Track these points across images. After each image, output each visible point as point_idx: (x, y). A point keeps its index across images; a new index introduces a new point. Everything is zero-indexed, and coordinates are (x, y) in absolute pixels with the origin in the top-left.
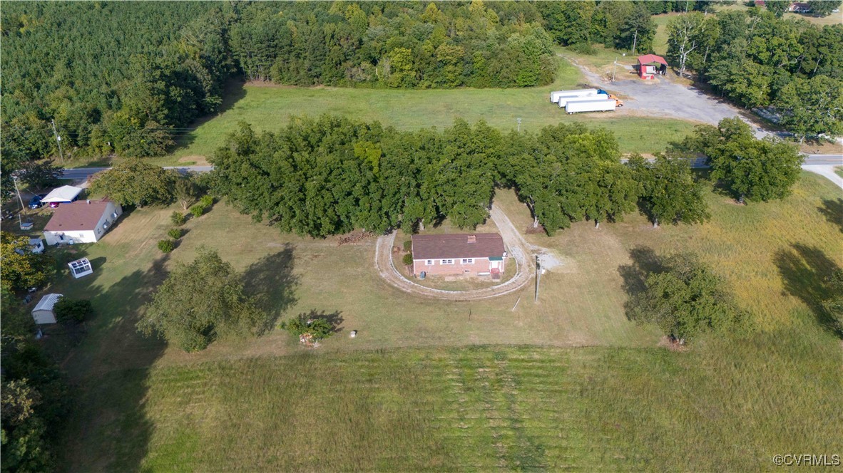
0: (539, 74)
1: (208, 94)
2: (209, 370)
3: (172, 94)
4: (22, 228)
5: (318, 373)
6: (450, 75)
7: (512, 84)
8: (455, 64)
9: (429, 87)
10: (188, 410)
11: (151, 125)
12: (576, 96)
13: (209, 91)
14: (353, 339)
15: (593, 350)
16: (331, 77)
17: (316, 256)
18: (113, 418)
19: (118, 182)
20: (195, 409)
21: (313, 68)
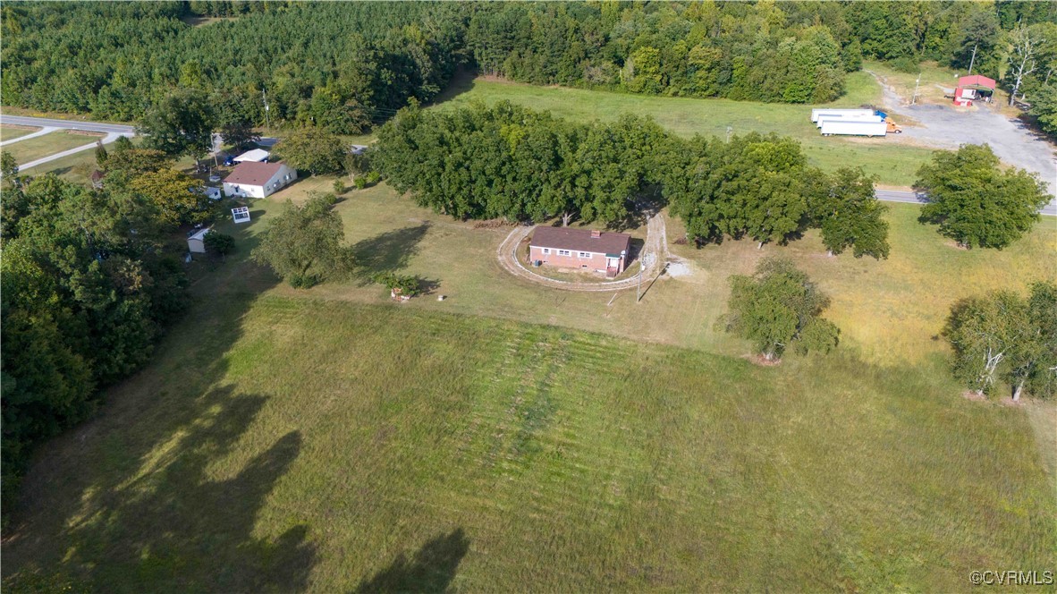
0: (813, 89)
1: (426, 82)
2: (305, 304)
3: (383, 76)
4: (211, 180)
5: (393, 321)
6: (701, 82)
7: (777, 98)
8: (709, 70)
9: (675, 94)
10: (273, 328)
11: (352, 103)
12: (840, 116)
13: (427, 79)
14: (440, 302)
15: (667, 348)
16: (567, 76)
17: (447, 235)
18: (216, 323)
19: (294, 146)
20: (279, 329)
21: (549, 64)
